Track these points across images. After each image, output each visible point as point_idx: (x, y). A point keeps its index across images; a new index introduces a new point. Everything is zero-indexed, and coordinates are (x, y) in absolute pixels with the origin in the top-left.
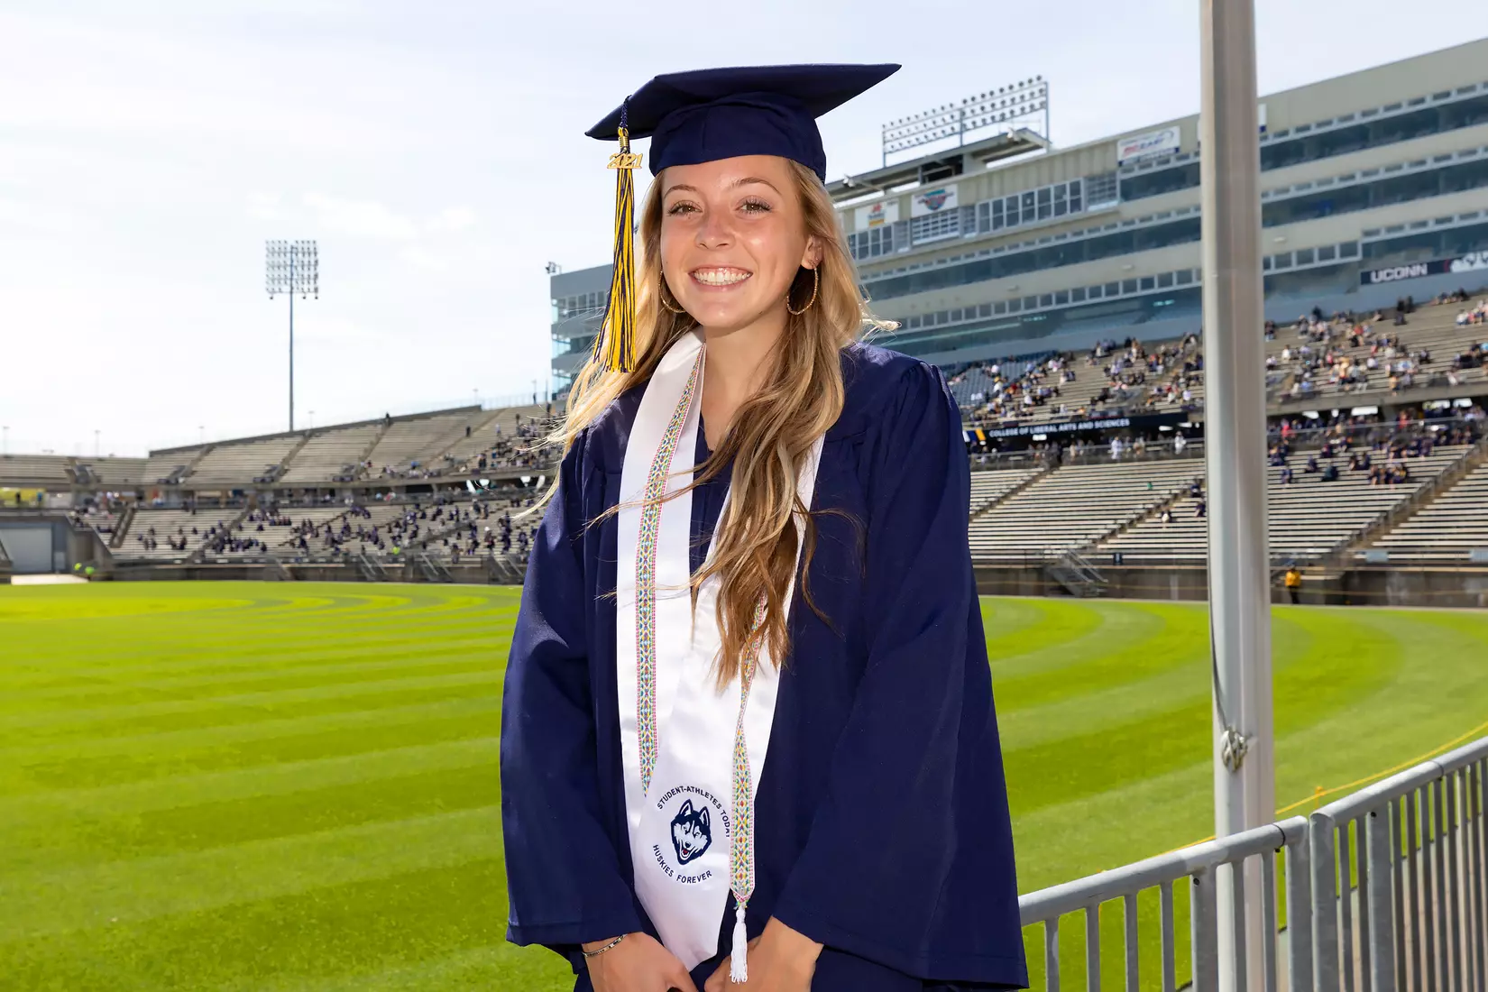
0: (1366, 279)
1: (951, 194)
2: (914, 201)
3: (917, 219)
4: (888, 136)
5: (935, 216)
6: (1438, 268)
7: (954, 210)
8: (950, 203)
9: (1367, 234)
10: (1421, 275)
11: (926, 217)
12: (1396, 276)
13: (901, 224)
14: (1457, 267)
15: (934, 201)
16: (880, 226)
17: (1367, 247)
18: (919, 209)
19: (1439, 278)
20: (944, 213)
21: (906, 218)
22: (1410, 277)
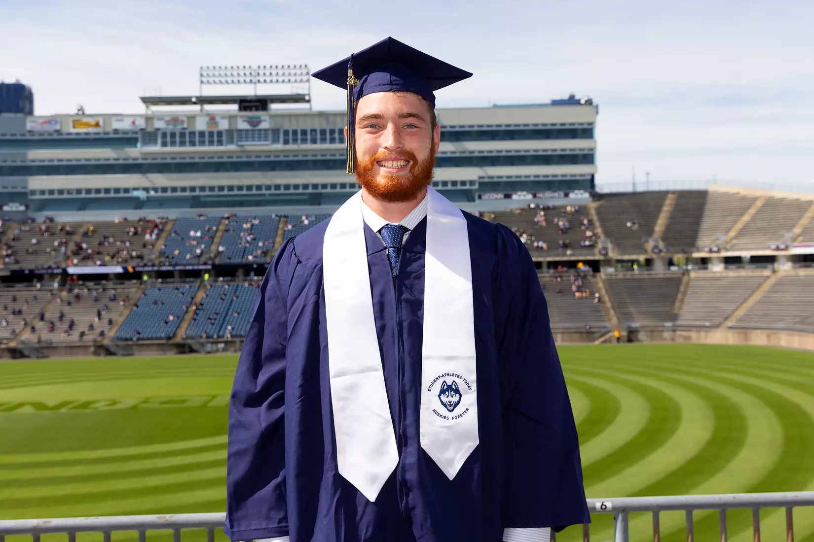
0: (480, 197)
1: (265, 121)
2: (239, 121)
3: (241, 131)
4: (204, 73)
5: (253, 130)
6: (508, 196)
7: (266, 130)
8: (264, 125)
9: (480, 178)
10: (500, 199)
11: (247, 130)
12: (491, 197)
13: (230, 132)
14: (515, 197)
15: (254, 122)
16: (215, 130)
17: (481, 184)
18: (243, 125)
19: (507, 200)
20: (260, 130)
21: (233, 128)
22: (496, 199)
